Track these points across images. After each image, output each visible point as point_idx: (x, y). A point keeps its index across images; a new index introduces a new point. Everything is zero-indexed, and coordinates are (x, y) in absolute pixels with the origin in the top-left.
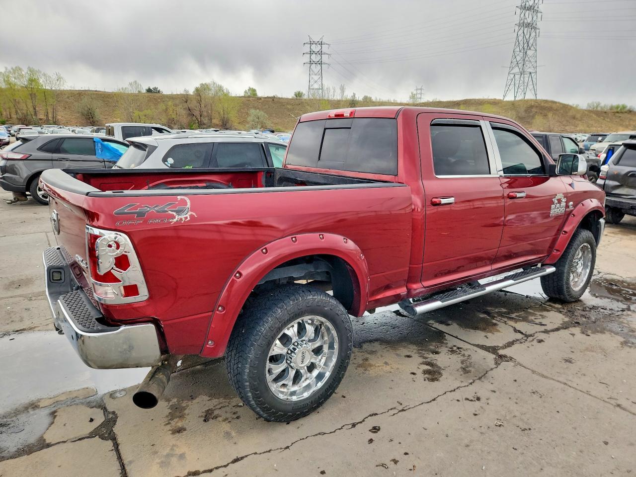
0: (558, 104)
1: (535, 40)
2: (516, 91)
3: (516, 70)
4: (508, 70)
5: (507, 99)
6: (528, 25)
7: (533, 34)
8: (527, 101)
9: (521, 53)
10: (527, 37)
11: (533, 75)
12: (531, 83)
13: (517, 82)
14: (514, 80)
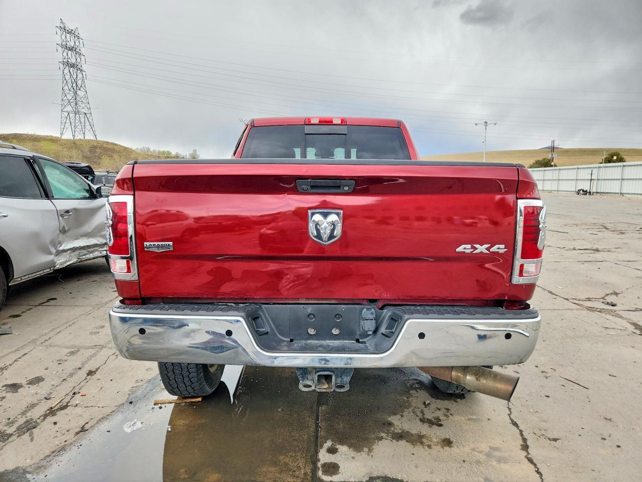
0: (119, 146)
1: (83, 81)
2: (73, 130)
3: (69, 108)
4: (60, 108)
5: (65, 137)
6: (73, 66)
7: (80, 76)
8: (89, 141)
9: (71, 92)
10: (75, 77)
11: (88, 115)
12: (87, 123)
13: (73, 121)
14: (68, 118)
